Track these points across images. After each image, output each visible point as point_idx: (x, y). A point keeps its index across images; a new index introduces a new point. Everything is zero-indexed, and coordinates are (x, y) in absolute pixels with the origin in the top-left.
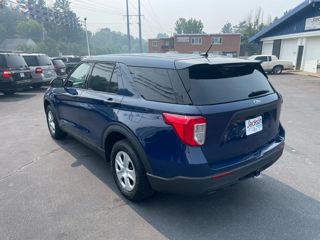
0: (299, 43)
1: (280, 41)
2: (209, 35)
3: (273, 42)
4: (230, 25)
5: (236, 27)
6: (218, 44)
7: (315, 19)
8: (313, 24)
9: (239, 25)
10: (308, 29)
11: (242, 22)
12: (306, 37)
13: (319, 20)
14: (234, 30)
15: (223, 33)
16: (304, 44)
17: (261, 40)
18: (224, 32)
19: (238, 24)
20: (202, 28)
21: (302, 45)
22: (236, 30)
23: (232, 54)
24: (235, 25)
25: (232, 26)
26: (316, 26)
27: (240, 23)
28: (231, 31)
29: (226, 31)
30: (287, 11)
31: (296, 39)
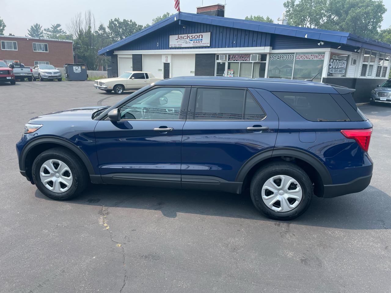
0: (164, 60)
1: (141, 56)
2: (28, 39)
3: (131, 57)
4: (39, 27)
5: (48, 30)
6: (42, 51)
7: (179, 37)
8: (178, 42)
9: (52, 28)
10: (174, 46)
11: (56, 25)
12: (171, 54)
13: (184, 39)
14: (46, 34)
15: (30, 37)
16: (169, 61)
17: (116, 53)
18: (31, 35)
19: (50, 27)
20: (4, 28)
21: (168, 62)
22: (48, 34)
23: (80, 67)
24: (46, 28)
25: (42, 29)
26: (181, 45)
27: (53, 26)
28: (42, 35)
29: (35, 34)
30: (112, 20)
31: (160, 56)
